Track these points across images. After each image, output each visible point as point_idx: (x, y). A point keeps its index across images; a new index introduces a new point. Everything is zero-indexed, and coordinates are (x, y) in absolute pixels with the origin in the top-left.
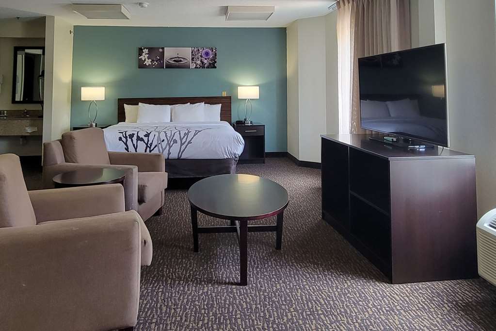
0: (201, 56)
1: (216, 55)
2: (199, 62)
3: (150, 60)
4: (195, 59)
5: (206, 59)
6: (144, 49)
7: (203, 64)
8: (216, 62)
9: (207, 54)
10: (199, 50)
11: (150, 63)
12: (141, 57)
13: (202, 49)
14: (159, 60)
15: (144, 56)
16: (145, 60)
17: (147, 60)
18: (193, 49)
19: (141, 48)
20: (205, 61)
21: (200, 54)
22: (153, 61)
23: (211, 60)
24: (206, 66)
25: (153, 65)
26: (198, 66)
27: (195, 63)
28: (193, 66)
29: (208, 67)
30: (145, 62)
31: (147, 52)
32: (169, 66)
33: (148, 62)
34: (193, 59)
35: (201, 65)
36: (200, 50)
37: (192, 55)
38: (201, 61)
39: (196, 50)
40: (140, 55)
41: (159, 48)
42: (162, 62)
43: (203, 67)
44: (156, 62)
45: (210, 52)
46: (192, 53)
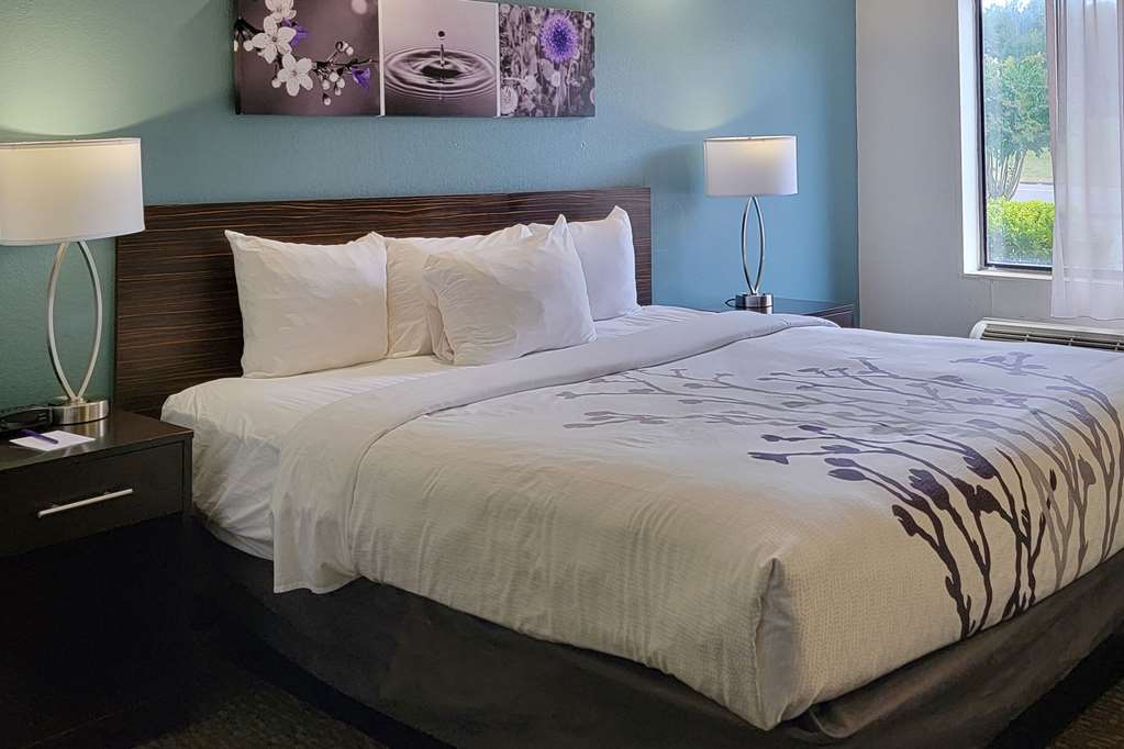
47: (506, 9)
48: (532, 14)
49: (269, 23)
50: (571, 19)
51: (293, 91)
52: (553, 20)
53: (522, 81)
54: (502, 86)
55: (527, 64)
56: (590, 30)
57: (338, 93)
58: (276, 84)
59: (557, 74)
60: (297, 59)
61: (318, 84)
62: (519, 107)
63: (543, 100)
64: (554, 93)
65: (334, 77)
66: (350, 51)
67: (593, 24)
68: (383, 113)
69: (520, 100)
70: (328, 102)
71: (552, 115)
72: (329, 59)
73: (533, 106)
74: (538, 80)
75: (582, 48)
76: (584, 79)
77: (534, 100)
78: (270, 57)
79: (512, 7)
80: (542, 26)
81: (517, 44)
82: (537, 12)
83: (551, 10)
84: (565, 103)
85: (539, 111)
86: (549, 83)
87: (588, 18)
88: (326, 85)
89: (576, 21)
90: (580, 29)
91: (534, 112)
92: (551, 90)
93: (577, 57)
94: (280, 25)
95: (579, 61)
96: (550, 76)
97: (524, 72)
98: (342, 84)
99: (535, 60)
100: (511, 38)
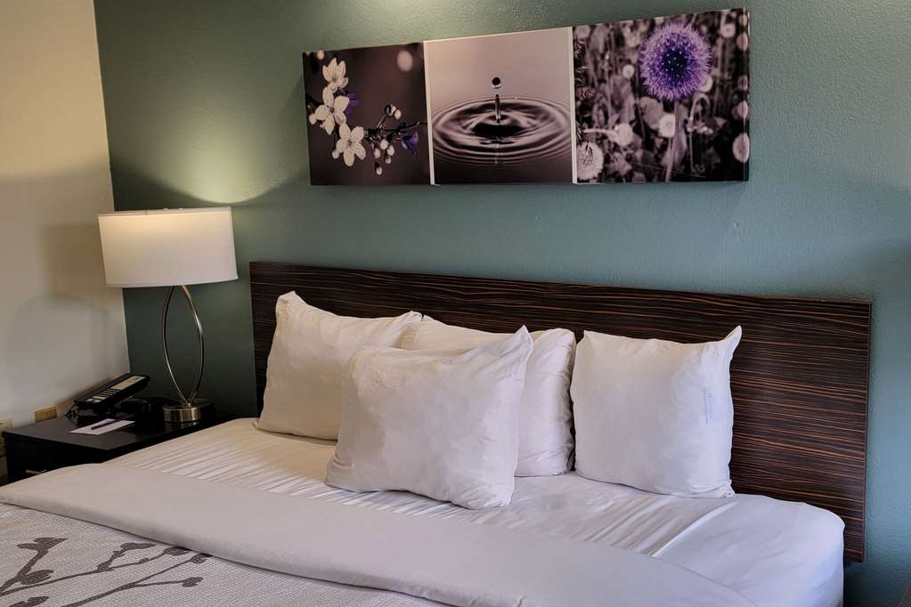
47: (584, 32)
48: (627, 32)
49: (327, 94)
50: (696, 27)
51: (349, 161)
52: (662, 36)
53: (609, 132)
54: (579, 143)
55: (619, 107)
56: (734, 39)
57: (389, 161)
58: (335, 155)
59: (670, 118)
60: (352, 128)
61: (370, 152)
62: (605, 169)
63: (644, 156)
64: (664, 148)
65: (384, 144)
66: (398, 115)
67: (740, 29)
68: (433, 182)
69: (607, 160)
70: (379, 171)
71: (664, 180)
72: (379, 125)
73: (628, 167)
74: (636, 130)
75: (716, 72)
76: (720, 122)
77: (629, 159)
78: (329, 127)
79: (593, 27)
80: (643, 46)
81: (602, 81)
82: (634, 27)
83: (659, 20)
84: (685, 161)
85: (638, 175)
86: (656, 132)
87: (729, 20)
88: (377, 154)
89: (704, 29)
90: (712, 42)
91: (629, 177)
92: (658, 142)
93: (708, 87)
94: (336, 95)
95: (711, 93)
96: (655, 122)
97: (613, 118)
98: (391, 151)
99: (630, 101)
100: (591, 73)
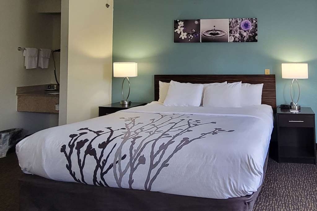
0: (240, 28)
1: (256, 26)
2: (237, 35)
3: (186, 34)
4: (233, 32)
5: (245, 31)
6: (179, 22)
7: (242, 37)
8: (256, 35)
9: (246, 25)
10: (237, 21)
11: (186, 37)
12: (177, 30)
13: (241, 20)
14: (195, 33)
15: (180, 30)
16: (181, 33)
17: (182, 33)
18: (231, 20)
19: (176, 21)
20: (245, 34)
21: (238, 26)
22: (188, 35)
23: (251, 32)
24: (245, 39)
25: (189, 39)
26: (237, 40)
27: (233, 36)
28: (231, 39)
29: (247, 41)
30: (181, 35)
31: (182, 25)
32: (206, 40)
33: (184, 36)
34: (231, 32)
35: (240, 38)
36: (239, 22)
37: (230, 27)
38: (240, 34)
39: (234, 21)
40: (176, 28)
41: (195, 20)
42: (198, 35)
43: (242, 41)
44: (192, 35)
45: (250, 24)
46: (230, 24)
